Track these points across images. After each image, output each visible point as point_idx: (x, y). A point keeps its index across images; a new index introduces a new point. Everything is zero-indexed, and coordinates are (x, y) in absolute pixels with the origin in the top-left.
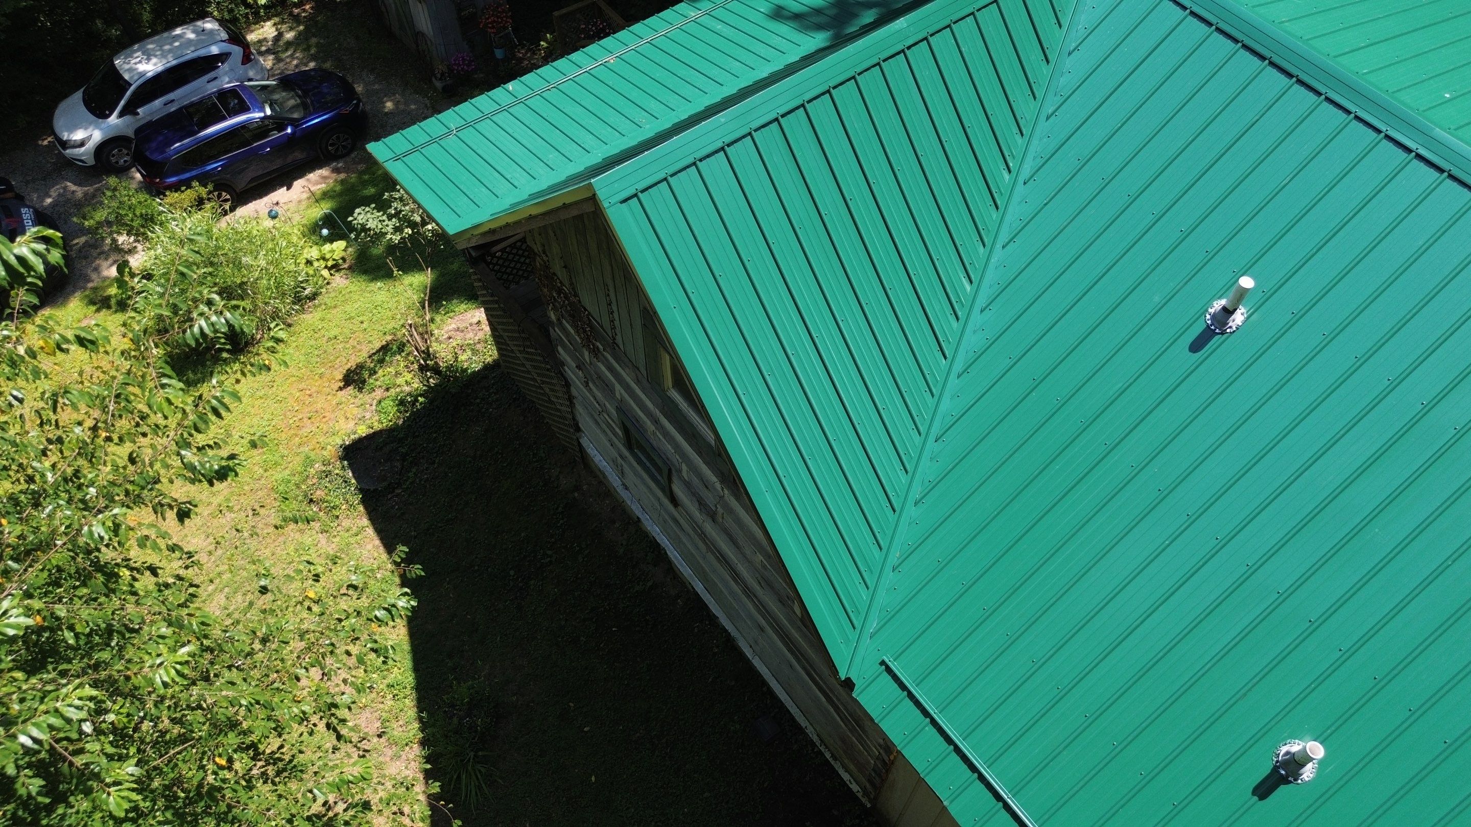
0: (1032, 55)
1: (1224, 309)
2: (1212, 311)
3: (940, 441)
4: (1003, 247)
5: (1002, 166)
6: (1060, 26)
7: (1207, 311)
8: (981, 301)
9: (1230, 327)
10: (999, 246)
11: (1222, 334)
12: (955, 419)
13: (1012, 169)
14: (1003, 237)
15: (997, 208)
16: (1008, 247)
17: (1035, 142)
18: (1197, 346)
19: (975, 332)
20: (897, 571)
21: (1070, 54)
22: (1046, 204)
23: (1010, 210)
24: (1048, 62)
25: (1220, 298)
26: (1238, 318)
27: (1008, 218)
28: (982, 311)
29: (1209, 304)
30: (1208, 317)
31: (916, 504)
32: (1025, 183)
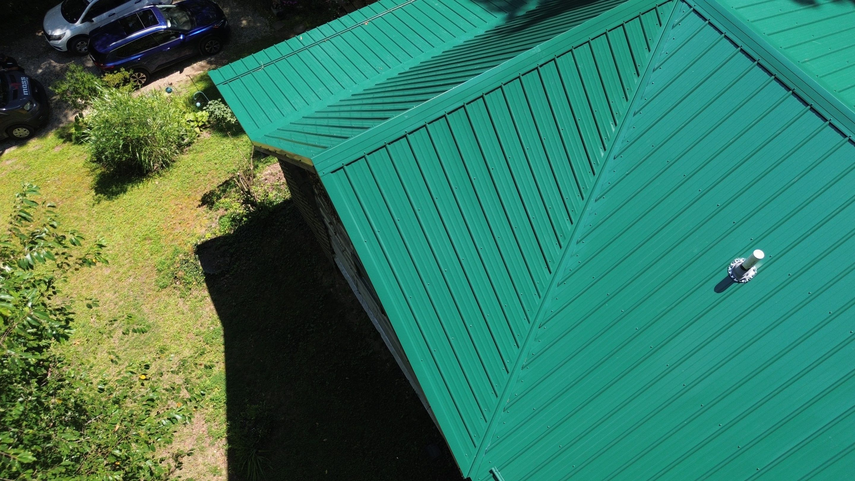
0: (628, 70)
1: (741, 266)
2: (733, 265)
3: (542, 328)
4: (596, 201)
5: (600, 146)
6: (649, 50)
7: (730, 264)
8: (577, 236)
9: (745, 279)
10: (593, 200)
11: (739, 282)
12: (554, 314)
13: (607, 148)
14: (596, 194)
15: (594, 174)
16: (599, 201)
17: (624, 130)
18: (720, 288)
19: (572, 256)
20: (506, 412)
21: (654, 70)
22: (627, 175)
23: (603, 176)
24: (638, 75)
25: (740, 257)
26: (751, 273)
27: (600, 182)
28: (577, 243)
29: (732, 260)
30: (730, 269)
31: (523, 368)
32: (615, 158)
